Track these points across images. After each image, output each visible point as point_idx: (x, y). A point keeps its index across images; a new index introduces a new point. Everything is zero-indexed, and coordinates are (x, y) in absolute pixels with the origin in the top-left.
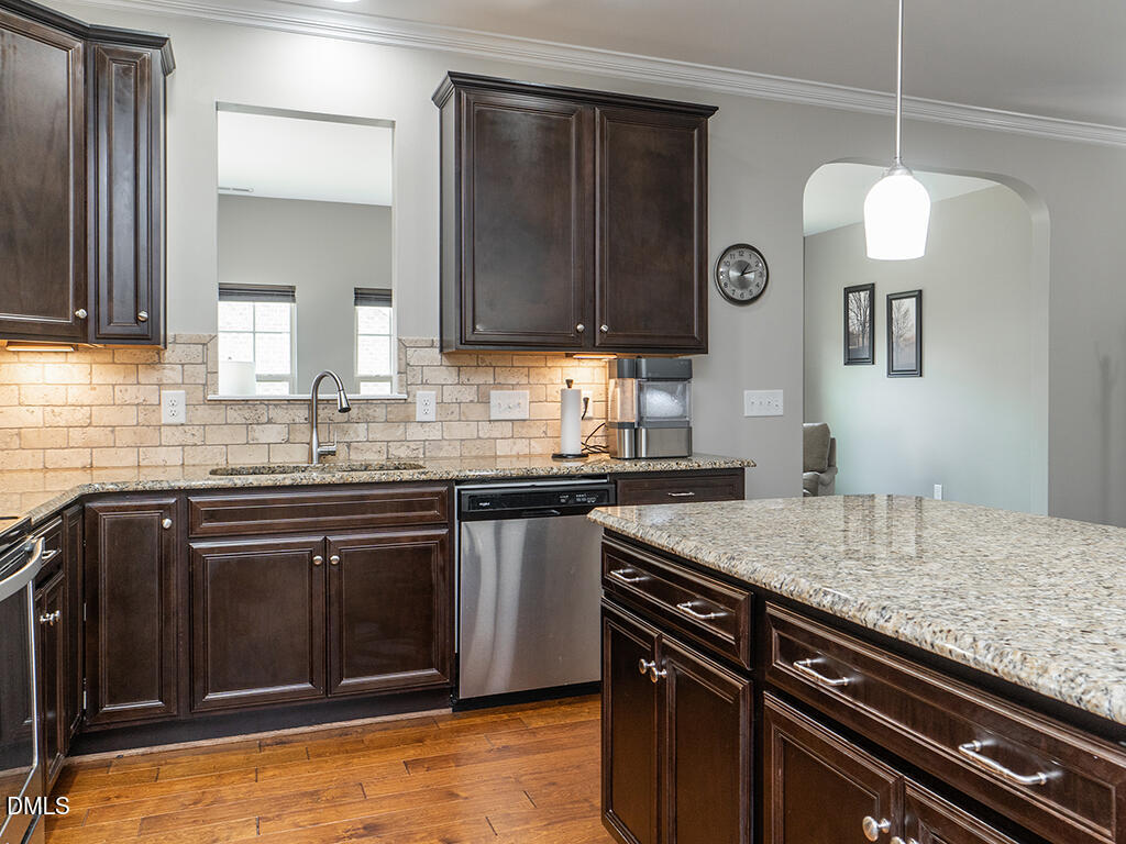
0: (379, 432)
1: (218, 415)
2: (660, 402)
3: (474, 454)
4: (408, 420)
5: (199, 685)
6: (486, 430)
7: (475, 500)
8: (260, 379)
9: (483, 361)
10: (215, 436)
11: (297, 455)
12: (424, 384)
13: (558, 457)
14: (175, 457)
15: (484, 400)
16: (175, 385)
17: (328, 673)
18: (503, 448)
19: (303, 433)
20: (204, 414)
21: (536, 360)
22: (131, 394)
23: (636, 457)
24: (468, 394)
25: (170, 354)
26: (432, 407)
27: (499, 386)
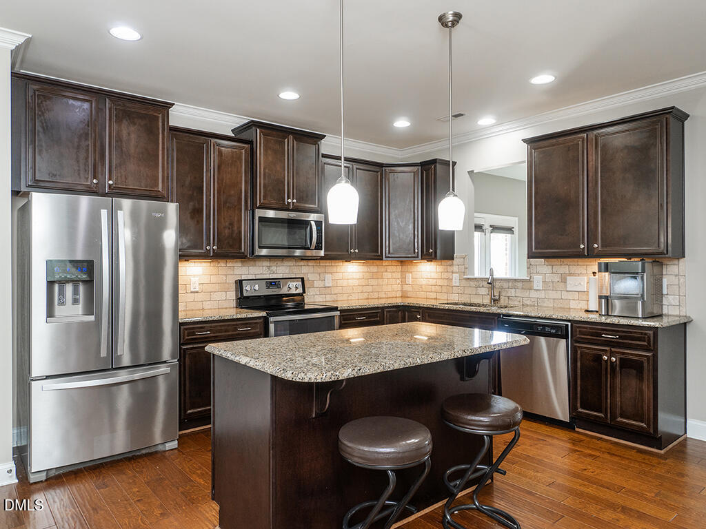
0: (519, 293)
3: (559, 306)
4: (530, 289)
6: (565, 295)
9: (563, 262)
10: (468, 291)
12: (538, 273)
13: (587, 311)
14: (456, 297)
15: (564, 281)
16: (456, 273)
18: (573, 304)
20: (464, 283)
21: (590, 262)
22: (446, 275)
23: (607, 315)
24: (557, 278)
25: (456, 261)
26: (541, 283)
27: (571, 274)
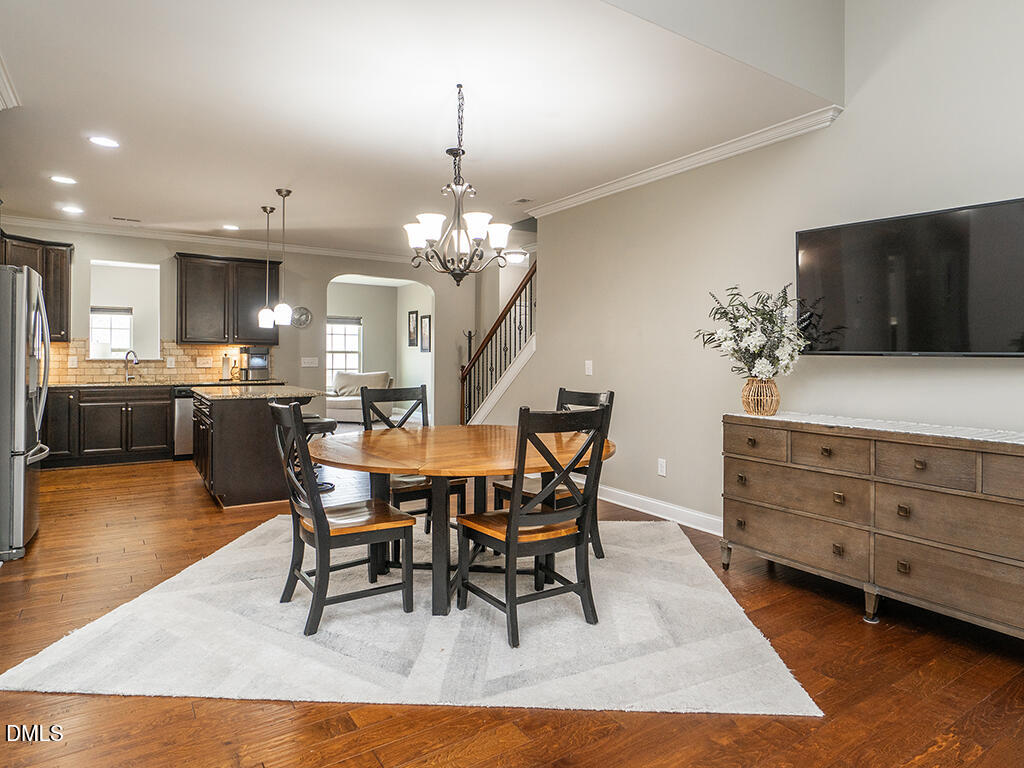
0: (152, 371)
1: (90, 365)
2: (257, 362)
3: (190, 379)
4: (164, 367)
5: (82, 447)
6: (195, 371)
7: (180, 391)
8: (113, 350)
9: (194, 347)
10: (88, 372)
11: (120, 379)
12: (170, 355)
13: (222, 380)
14: (73, 379)
15: (194, 361)
16: (73, 355)
17: (127, 444)
18: (201, 377)
19: (123, 371)
20: (85, 364)
21: (215, 347)
22: (57, 358)
23: (247, 380)
24: (188, 359)
25: (72, 345)
26: (173, 363)
27: (200, 355)
